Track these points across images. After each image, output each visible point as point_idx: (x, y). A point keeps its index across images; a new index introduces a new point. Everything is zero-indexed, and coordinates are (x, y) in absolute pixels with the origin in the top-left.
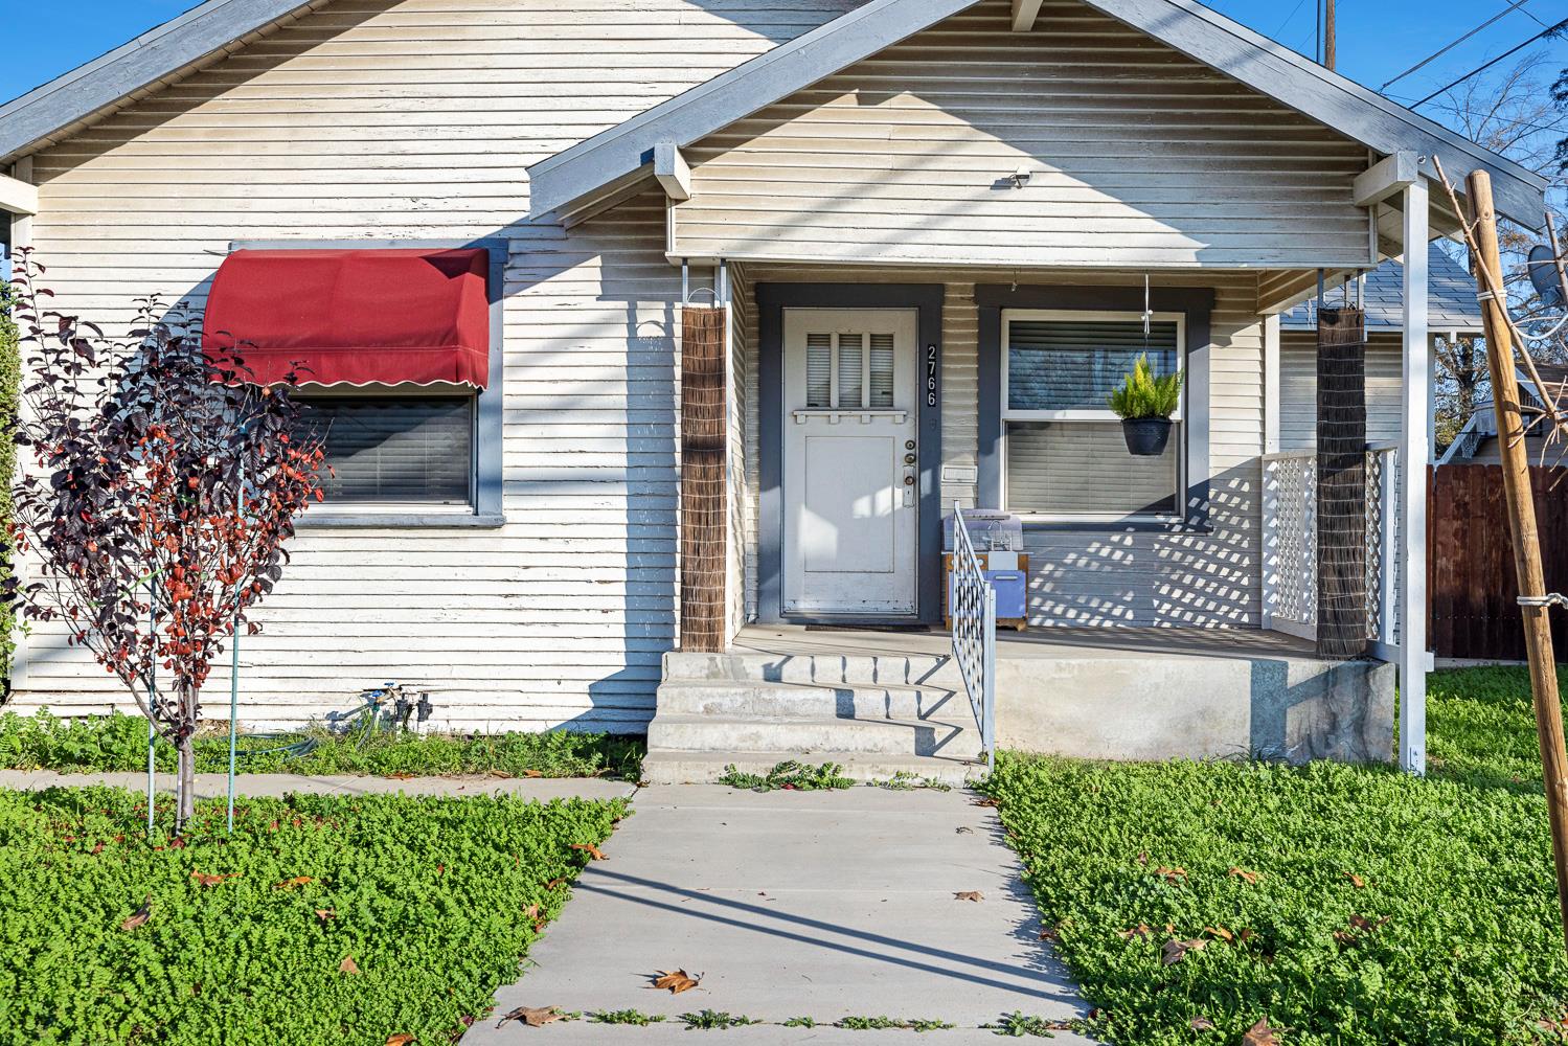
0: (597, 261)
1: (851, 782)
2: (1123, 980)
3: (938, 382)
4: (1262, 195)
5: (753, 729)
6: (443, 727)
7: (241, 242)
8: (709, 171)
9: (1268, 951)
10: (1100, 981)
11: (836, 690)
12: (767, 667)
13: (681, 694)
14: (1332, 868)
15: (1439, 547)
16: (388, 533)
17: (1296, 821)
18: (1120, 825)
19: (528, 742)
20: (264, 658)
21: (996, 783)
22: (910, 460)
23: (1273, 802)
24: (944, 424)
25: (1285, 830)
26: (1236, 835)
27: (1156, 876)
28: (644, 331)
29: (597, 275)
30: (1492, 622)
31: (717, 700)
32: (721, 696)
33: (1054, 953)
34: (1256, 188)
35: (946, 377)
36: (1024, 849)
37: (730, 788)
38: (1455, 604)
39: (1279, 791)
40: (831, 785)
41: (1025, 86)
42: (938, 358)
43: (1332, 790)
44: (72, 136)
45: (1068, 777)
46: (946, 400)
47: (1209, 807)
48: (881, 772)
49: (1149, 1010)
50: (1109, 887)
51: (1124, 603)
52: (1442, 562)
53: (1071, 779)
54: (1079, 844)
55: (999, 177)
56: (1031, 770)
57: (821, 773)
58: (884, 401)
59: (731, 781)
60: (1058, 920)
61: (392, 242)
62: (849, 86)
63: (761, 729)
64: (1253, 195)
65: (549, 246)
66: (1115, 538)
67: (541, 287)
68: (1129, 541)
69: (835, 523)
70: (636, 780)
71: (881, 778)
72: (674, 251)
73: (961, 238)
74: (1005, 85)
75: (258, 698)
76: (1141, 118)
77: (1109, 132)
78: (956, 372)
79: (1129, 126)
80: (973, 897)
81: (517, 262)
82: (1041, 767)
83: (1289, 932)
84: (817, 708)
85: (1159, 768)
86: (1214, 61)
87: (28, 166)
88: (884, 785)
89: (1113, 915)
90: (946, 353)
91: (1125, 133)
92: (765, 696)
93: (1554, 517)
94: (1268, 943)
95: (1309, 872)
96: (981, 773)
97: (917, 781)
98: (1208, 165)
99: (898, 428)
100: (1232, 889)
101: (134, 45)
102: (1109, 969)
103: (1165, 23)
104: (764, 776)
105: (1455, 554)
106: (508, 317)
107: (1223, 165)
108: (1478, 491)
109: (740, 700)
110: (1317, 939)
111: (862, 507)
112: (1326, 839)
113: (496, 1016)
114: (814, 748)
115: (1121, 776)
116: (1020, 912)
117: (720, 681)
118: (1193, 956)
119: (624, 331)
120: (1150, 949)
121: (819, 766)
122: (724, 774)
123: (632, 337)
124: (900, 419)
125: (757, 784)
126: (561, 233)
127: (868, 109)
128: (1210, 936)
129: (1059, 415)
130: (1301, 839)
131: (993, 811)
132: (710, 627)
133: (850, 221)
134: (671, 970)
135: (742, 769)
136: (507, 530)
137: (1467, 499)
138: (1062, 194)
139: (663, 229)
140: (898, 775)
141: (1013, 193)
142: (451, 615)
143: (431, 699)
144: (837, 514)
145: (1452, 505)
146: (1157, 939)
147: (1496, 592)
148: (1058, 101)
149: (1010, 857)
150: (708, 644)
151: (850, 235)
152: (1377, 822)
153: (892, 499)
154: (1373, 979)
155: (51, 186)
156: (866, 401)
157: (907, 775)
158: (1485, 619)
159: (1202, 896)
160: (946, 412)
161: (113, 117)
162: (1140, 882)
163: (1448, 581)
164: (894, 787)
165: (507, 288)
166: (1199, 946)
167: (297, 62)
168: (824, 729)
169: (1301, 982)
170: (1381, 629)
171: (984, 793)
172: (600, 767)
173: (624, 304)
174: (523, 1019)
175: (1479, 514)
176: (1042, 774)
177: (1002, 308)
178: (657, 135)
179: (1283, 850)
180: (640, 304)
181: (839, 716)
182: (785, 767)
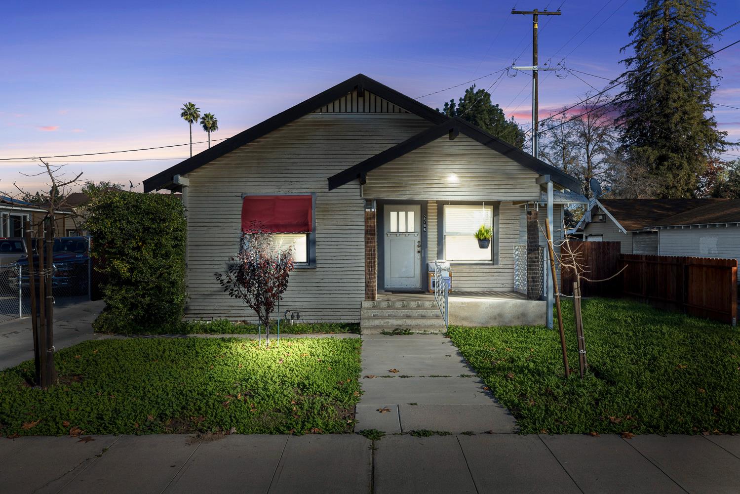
1: (413, 333)
2: (484, 368)
3: (427, 225)
5: (387, 320)
6: (304, 321)
7: (245, 193)
8: (371, 176)
9: (512, 362)
10: (479, 369)
13: (367, 312)
14: (527, 348)
17: (520, 339)
18: (480, 341)
19: (327, 324)
21: (449, 333)
22: (419, 246)
23: (515, 335)
24: (428, 236)
25: (517, 341)
26: (506, 342)
27: (490, 350)
31: (391, 313)
32: (377, 312)
33: (469, 365)
35: (429, 224)
36: (459, 346)
37: (383, 335)
39: (517, 333)
40: (408, 334)
42: (426, 218)
43: (529, 332)
45: (466, 331)
46: (428, 230)
47: (500, 337)
48: (420, 330)
49: (489, 373)
50: (479, 352)
53: (467, 331)
54: (471, 345)
56: (457, 329)
57: (406, 331)
59: (384, 333)
60: (469, 359)
61: (286, 194)
63: (389, 320)
66: (475, 267)
70: (359, 334)
71: (420, 332)
72: (362, 197)
78: (431, 222)
80: (450, 356)
81: (319, 198)
82: (459, 328)
83: (516, 359)
85: (488, 328)
88: (421, 334)
89: (481, 358)
90: (429, 217)
93: (598, 256)
94: (512, 361)
95: (522, 349)
96: (445, 330)
97: (429, 332)
99: (416, 238)
100: (505, 352)
102: (481, 367)
104: (391, 332)
110: (522, 359)
112: (526, 342)
113: (362, 377)
114: (403, 325)
115: (479, 330)
116: (461, 358)
117: (376, 308)
118: (497, 363)
120: (489, 363)
121: (405, 329)
122: (381, 332)
124: (416, 235)
125: (390, 334)
128: (501, 360)
130: (521, 342)
131: (449, 339)
132: (372, 294)
134: (393, 369)
135: (386, 330)
136: (318, 269)
140: (425, 331)
142: (302, 292)
143: (300, 314)
146: (490, 361)
149: (456, 348)
150: (372, 298)
152: (538, 339)
153: (414, 257)
154: (532, 365)
155: (193, 178)
157: (427, 331)
159: (499, 354)
160: (428, 233)
162: (486, 351)
164: (424, 334)
165: (316, 205)
166: (499, 362)
168: (405, 320)
169: (518, 367)
170: (543, 292)
171: (447, 335)
172: (348, 331)
174: (368, 377)
176: (460, 330)
177: (444, 205)
178: (361, 170)
179: (517, 345)
182: (396, 329)
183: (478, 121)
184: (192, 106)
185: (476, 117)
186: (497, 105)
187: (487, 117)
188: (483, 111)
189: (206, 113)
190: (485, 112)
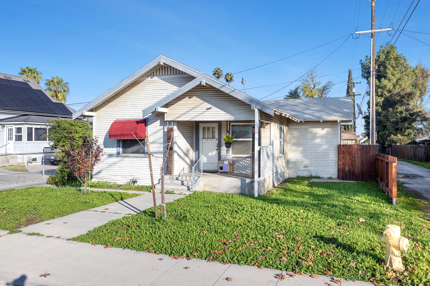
0: (159, 120)
1: (175, 193)
4: (244, 109)
5: (168, 186)
6: (140, 184)
7: (118, 119)
8: (170, 108)
11: (182, 181)
12: (176, 178)
15: (339, 160)
16: (134, 158)
20: (120, 174)
22: (217, 146)
24: (222, 141)
28: (165, 130)
29: (159, 122)
30: (350, 174)
34: (243, 108)
35: (222, 134)
38: (342, 170)
40: (173, 194)
41: (211, 95)
44: (99, 106)
46: (222, 137)
48: (179, 192)
51: (248, 169)
52: (340, 163)
55: (207, 108)
58: (213, 137)
61: (135, 119)
62: (187, 96)
63: (170, 186)
64: (242, 110)
65: (154, 118)
66: (247, 159)
67: (153, 124)
68: (249, 160)
69: (206, 157)
72: (166, 119)
73: (202, 117)
74: (208, 95)
75: (120, 180)
76: (226, 99)
77: (222, 101)
78: (224, 133)
79: (224, 100)
81: (150, 121)
84: (179, 183)
86: (227, 93)
87: (95, 110)
88: (179, 194)
90: (222, 130)
91: (224, 101)
92: (173, 181)
93: (362, 154)
96: (192, 193)
97: (183, 194)
98: (236, 105)
99: (215, 142)
101: (102, 95)
103: (221, 87)
105: (342, 161)
106: (148, 128)
107: (238, 105)
108: (347, 149)
109: (170, 182)
111: (210, 154)
114: (174, 189)
119: (163, 130)
121: (172, 191)
123: (164, 131)
124: (216, 140)
126: (155, 117)
127: (189, 99)
129: (239, 140)
132: (170, 172)
133: (189, 115)
137: (345, 151)
138: (215, 110)
139: (164, 116)
140: (181, 193)
141: (209, 110)
142: (142, 169)
143: (137, 181)
144: (207, 156)
145: (342, 152)
147: (350, 168)
148: (215, 97)
150: (170, 174)
151: (188, 117)
153: (215, 153)
155: (97, 112)
156: (211, 138)
158: (348, 173)
160: (222, 139)
161: (104, 103)
163: (341, 166)
165: (148, 125)
167: (125, 94)
168: (177, 186)
173: (163, 126)
175: (347, 153)
178: (157, 106)
180: (165, 126)
181: (182, 185)
182: (168, 191)
183: (387, 65)
184: (218, 70)
185: (386, 63)
186: (402, 54)
187: (394, 62)
188: (391, 58)
189: (227, 73)
190: (392, 59)
